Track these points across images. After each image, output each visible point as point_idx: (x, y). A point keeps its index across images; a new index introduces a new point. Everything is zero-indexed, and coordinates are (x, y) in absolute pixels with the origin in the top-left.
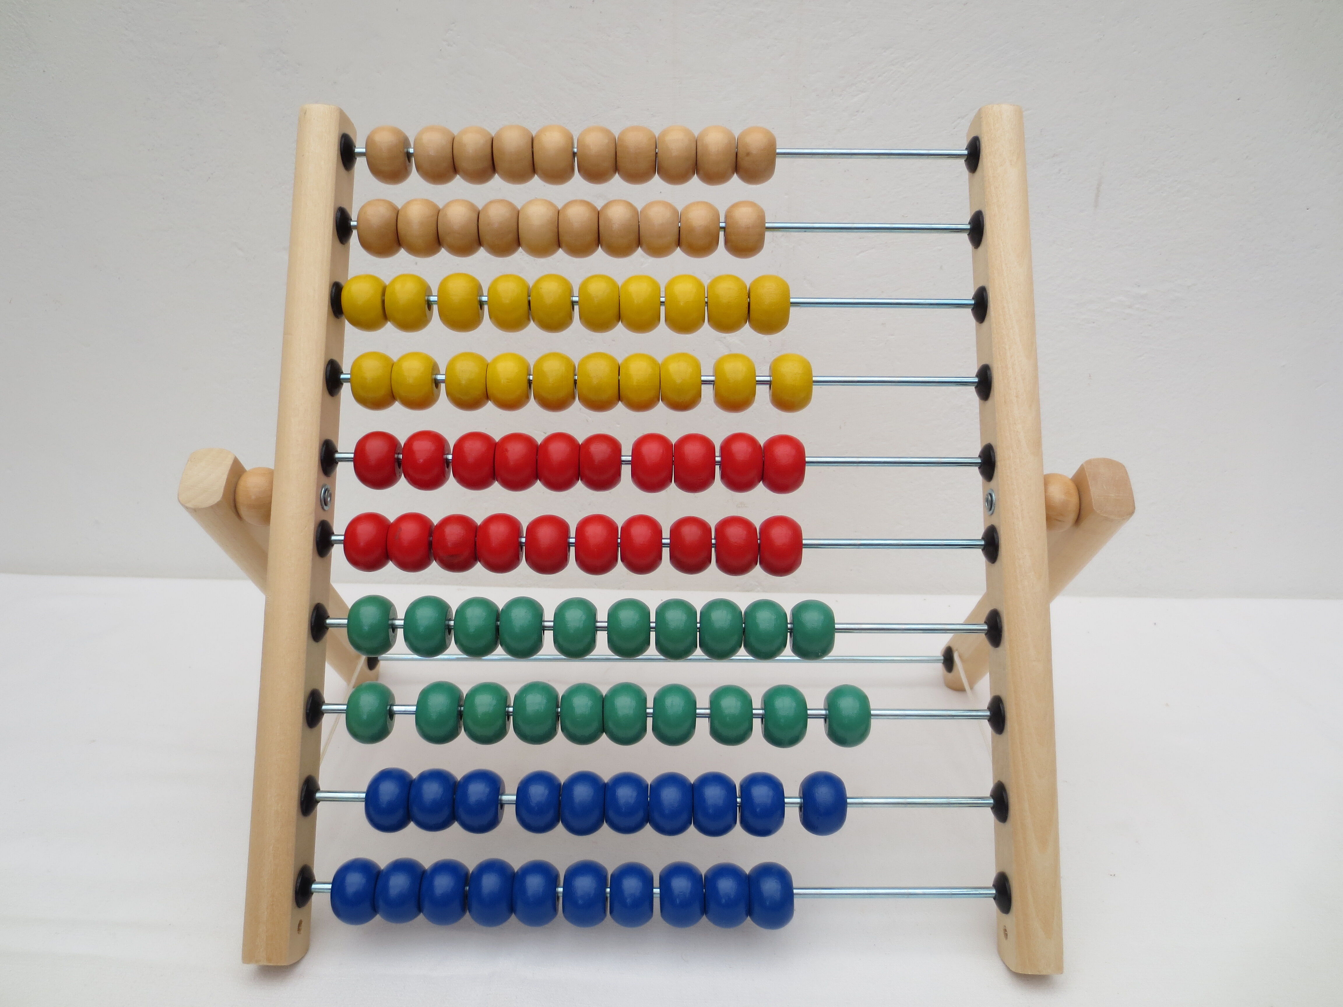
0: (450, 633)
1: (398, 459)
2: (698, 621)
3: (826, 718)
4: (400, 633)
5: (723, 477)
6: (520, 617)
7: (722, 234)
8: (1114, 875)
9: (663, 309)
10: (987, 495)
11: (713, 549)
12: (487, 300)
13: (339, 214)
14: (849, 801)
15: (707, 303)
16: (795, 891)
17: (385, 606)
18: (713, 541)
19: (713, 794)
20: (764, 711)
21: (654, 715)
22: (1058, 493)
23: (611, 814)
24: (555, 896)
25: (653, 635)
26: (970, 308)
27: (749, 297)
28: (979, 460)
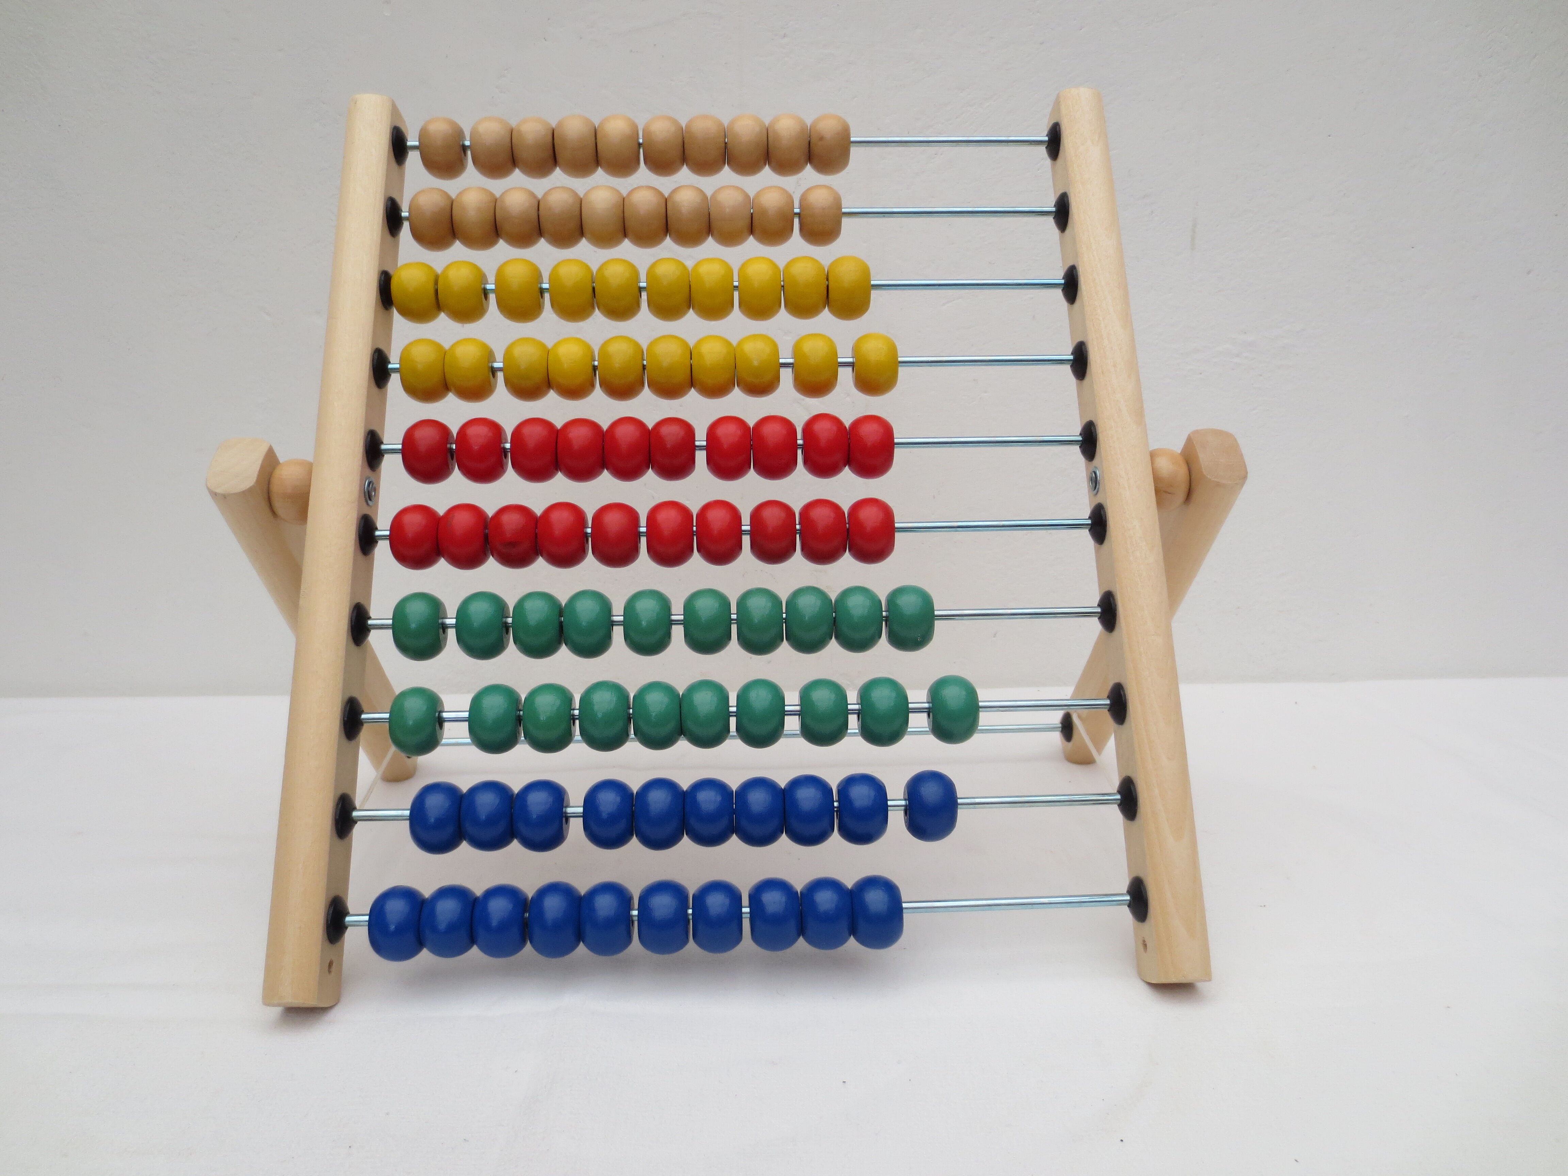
0: (507, 632)
1: (451, 449)
2: (784, 611)
3: (929, 711)
4: (452, 634)
5: (806, 462)
6: (586, 611)
7: (796, 221)
8: (1265, 906)
9: (736, 294)
10: (1091, 474)
11: (798, 536)
12: (548, 287)
13: (390, 203)
14: (959, 801)
15: (783, 286)
16: (904, 905)
17: (436, 606)
18: (798, 527)
19: (807, 797)
20: (860, 706)
21: (737, 715)
22: (1165, 466)
23: (693, 822)
24: (629, 920)
25: (734, 628)
26: (1060, 288)
27: (827, 280)
28: (1080, 438)
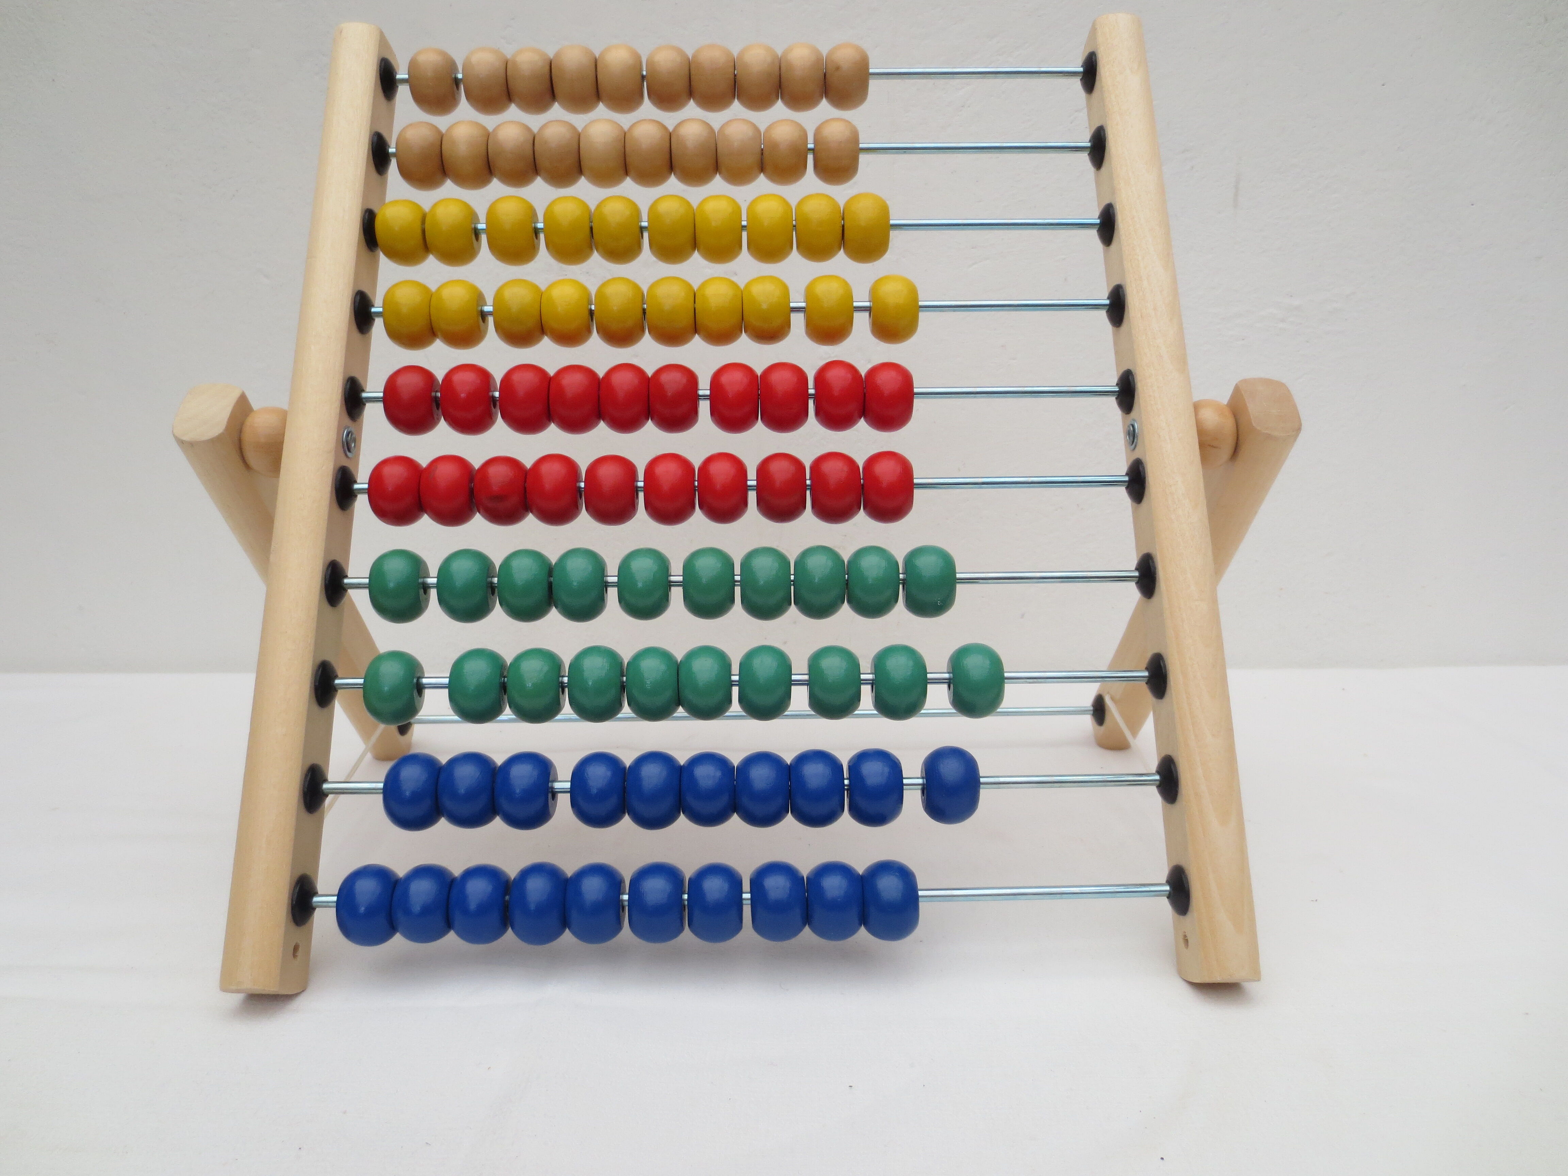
0: (493, 593)
1: (436, 397)
2: (792, 572)
3: (949, 682)
4: (433, 593)
5: (817, 413)
6: (578, 569)
7: (810, 158)
9: (744, 235)
10: (1129, 427)
11: (808, 492)
12: (543, 227)
13: (376, 138)
14: (982, 780)
15: (795, 226)
16: (920, 893)
17: (417, 564)
18: (808, 482)
19: (815, 774)
20: (874, 675)
21: (740, 684)
22: (1210, 417)
23: (690, 800)
24: (619, 905)
25: (738, 590)
26: (1096, 228)
27: (843, 219)
28: (1117, 389)
